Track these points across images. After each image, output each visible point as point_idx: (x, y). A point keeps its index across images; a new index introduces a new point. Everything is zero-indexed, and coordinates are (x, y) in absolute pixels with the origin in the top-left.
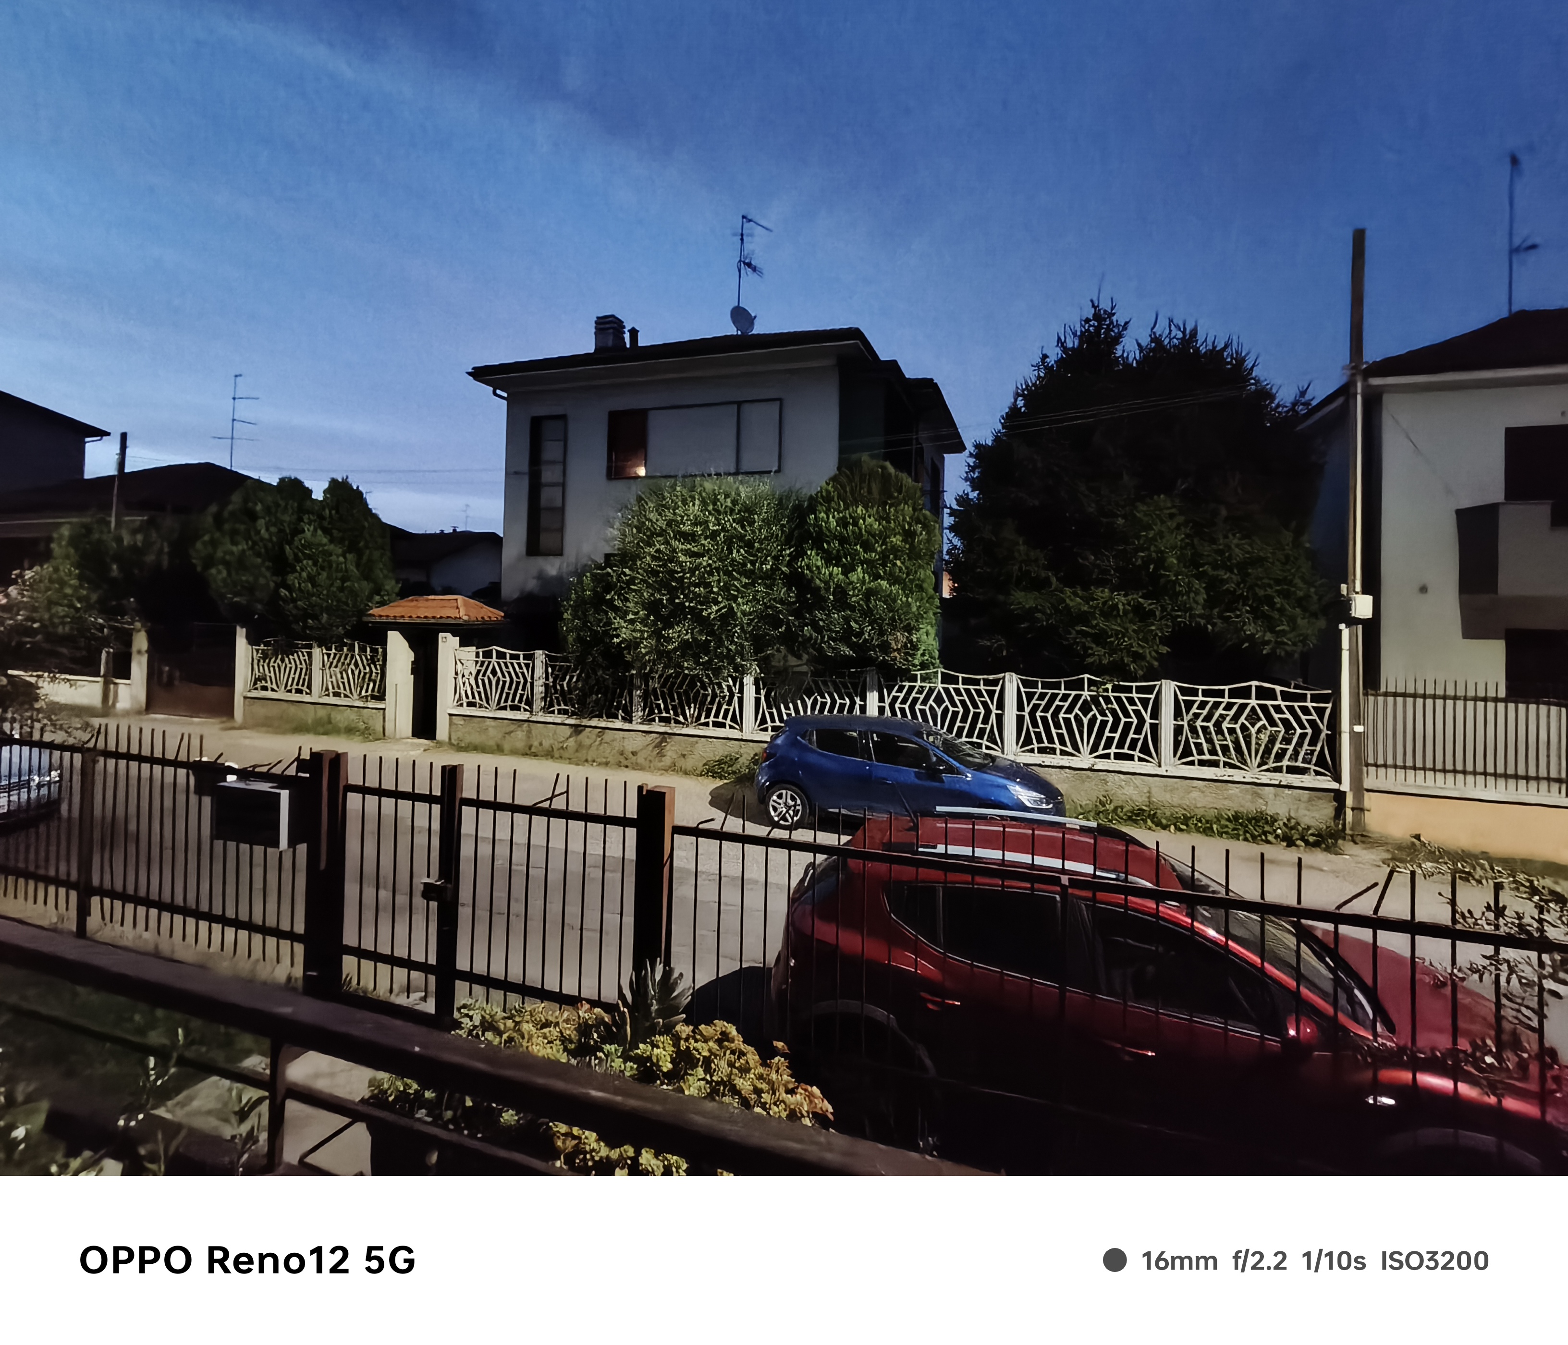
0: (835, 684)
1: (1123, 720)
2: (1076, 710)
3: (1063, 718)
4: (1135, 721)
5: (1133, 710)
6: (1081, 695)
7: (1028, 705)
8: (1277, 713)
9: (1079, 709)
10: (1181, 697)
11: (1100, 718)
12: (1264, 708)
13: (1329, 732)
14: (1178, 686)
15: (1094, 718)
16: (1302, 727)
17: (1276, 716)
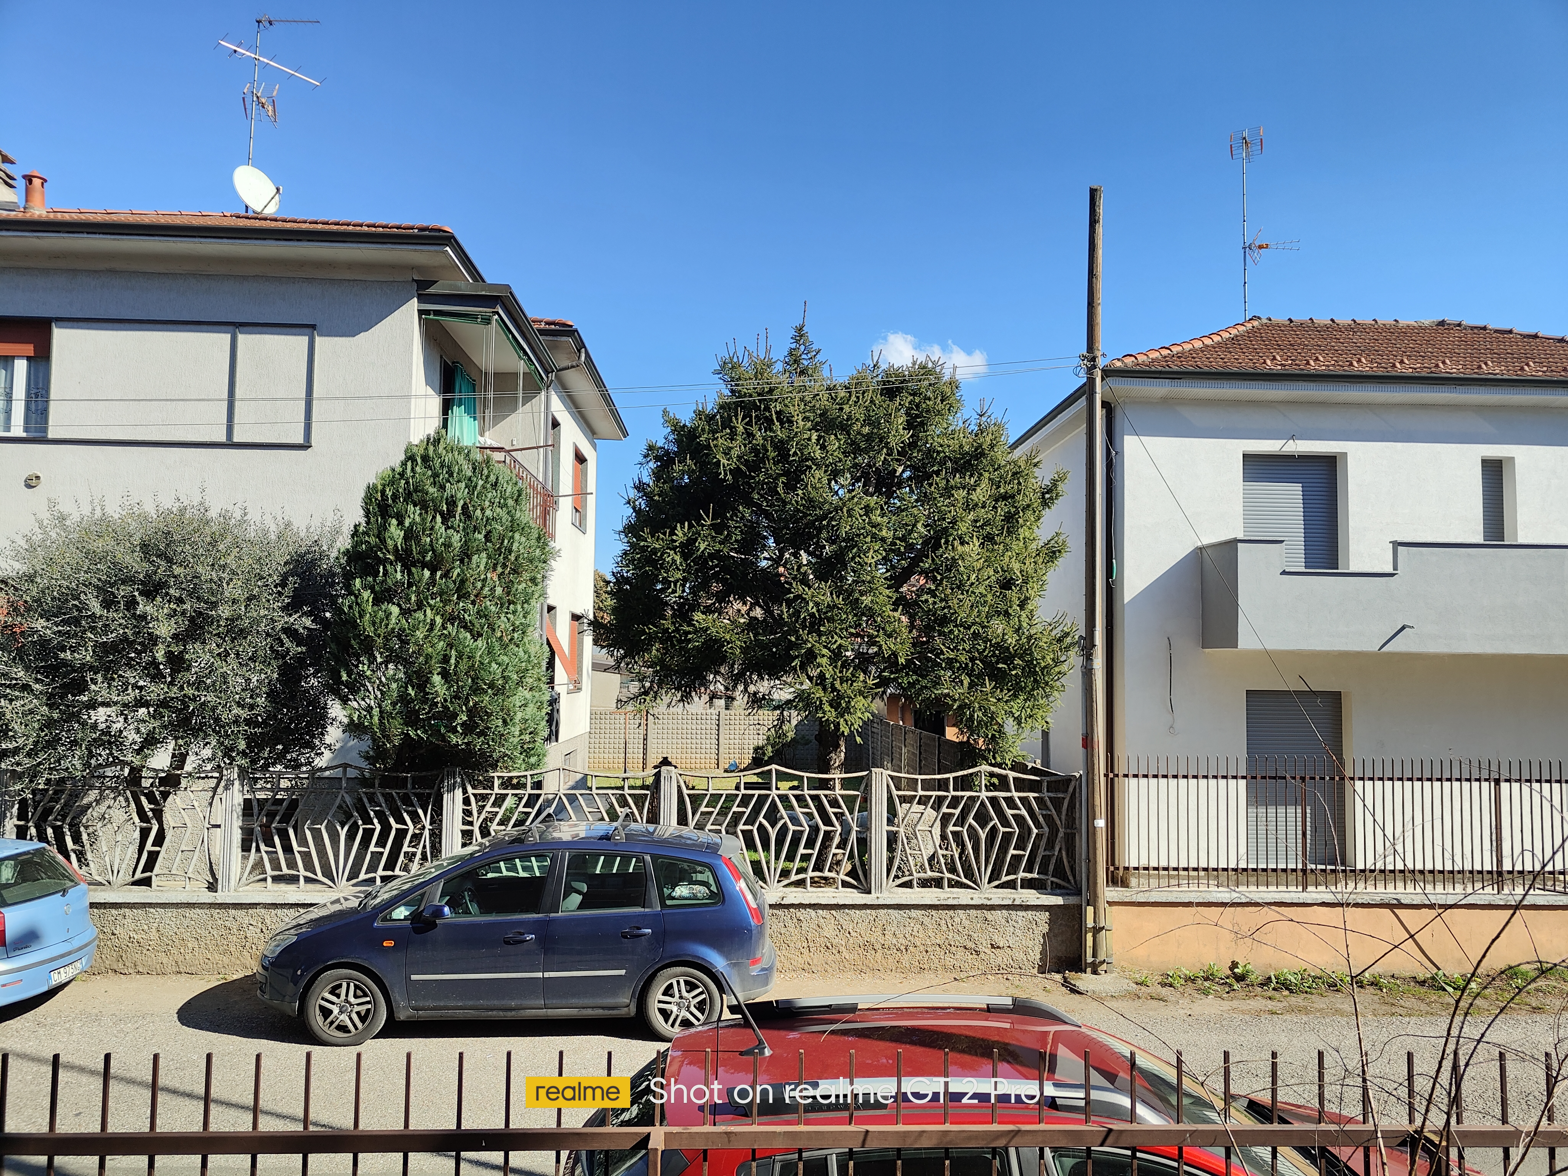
0: (388, 798)
1: (823, 828)
2: (761, 818)
3: (742, 831)
4: (839, 829)
5: (835, 814)
6: (768, 796)
7: (693, 814)
8: (1009, 808)
9: (764, 818)
10: (895, 793)
11: (792, 828)
12: (994, 801)
13: (1069, 831)
14: (892, 777)
15: (785, 827)
16: (1038, 825)
17: (1009, 812)
